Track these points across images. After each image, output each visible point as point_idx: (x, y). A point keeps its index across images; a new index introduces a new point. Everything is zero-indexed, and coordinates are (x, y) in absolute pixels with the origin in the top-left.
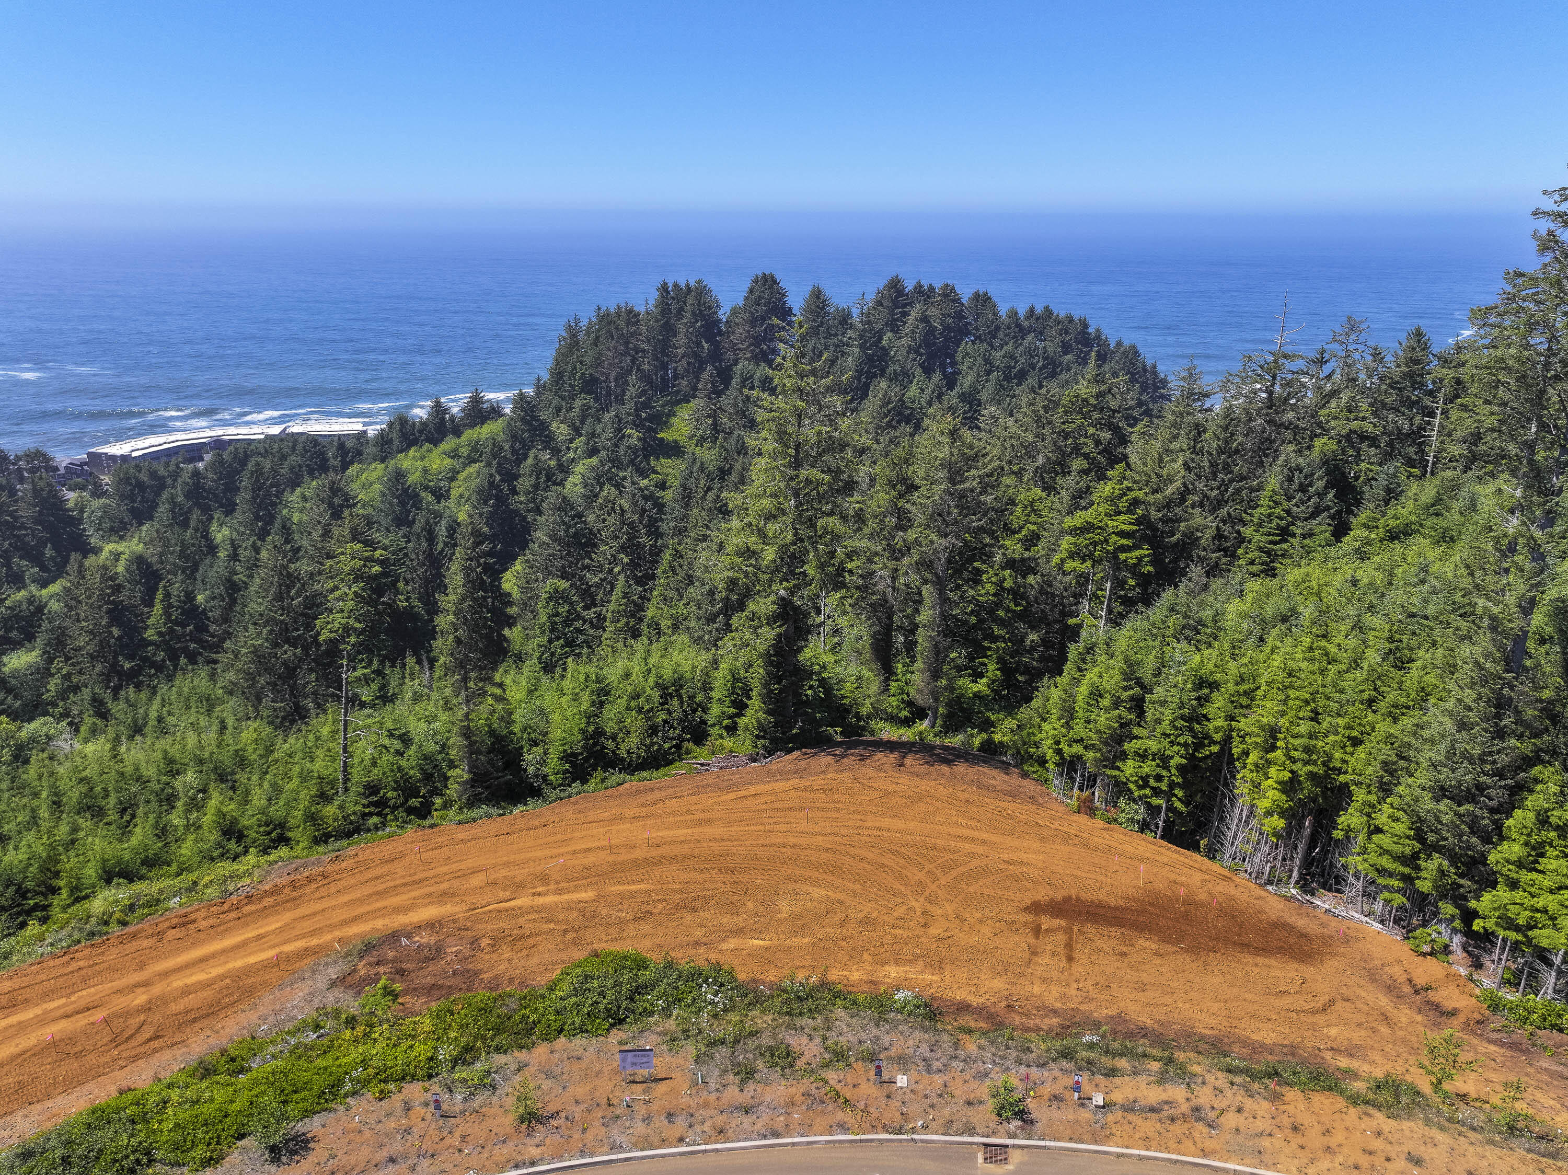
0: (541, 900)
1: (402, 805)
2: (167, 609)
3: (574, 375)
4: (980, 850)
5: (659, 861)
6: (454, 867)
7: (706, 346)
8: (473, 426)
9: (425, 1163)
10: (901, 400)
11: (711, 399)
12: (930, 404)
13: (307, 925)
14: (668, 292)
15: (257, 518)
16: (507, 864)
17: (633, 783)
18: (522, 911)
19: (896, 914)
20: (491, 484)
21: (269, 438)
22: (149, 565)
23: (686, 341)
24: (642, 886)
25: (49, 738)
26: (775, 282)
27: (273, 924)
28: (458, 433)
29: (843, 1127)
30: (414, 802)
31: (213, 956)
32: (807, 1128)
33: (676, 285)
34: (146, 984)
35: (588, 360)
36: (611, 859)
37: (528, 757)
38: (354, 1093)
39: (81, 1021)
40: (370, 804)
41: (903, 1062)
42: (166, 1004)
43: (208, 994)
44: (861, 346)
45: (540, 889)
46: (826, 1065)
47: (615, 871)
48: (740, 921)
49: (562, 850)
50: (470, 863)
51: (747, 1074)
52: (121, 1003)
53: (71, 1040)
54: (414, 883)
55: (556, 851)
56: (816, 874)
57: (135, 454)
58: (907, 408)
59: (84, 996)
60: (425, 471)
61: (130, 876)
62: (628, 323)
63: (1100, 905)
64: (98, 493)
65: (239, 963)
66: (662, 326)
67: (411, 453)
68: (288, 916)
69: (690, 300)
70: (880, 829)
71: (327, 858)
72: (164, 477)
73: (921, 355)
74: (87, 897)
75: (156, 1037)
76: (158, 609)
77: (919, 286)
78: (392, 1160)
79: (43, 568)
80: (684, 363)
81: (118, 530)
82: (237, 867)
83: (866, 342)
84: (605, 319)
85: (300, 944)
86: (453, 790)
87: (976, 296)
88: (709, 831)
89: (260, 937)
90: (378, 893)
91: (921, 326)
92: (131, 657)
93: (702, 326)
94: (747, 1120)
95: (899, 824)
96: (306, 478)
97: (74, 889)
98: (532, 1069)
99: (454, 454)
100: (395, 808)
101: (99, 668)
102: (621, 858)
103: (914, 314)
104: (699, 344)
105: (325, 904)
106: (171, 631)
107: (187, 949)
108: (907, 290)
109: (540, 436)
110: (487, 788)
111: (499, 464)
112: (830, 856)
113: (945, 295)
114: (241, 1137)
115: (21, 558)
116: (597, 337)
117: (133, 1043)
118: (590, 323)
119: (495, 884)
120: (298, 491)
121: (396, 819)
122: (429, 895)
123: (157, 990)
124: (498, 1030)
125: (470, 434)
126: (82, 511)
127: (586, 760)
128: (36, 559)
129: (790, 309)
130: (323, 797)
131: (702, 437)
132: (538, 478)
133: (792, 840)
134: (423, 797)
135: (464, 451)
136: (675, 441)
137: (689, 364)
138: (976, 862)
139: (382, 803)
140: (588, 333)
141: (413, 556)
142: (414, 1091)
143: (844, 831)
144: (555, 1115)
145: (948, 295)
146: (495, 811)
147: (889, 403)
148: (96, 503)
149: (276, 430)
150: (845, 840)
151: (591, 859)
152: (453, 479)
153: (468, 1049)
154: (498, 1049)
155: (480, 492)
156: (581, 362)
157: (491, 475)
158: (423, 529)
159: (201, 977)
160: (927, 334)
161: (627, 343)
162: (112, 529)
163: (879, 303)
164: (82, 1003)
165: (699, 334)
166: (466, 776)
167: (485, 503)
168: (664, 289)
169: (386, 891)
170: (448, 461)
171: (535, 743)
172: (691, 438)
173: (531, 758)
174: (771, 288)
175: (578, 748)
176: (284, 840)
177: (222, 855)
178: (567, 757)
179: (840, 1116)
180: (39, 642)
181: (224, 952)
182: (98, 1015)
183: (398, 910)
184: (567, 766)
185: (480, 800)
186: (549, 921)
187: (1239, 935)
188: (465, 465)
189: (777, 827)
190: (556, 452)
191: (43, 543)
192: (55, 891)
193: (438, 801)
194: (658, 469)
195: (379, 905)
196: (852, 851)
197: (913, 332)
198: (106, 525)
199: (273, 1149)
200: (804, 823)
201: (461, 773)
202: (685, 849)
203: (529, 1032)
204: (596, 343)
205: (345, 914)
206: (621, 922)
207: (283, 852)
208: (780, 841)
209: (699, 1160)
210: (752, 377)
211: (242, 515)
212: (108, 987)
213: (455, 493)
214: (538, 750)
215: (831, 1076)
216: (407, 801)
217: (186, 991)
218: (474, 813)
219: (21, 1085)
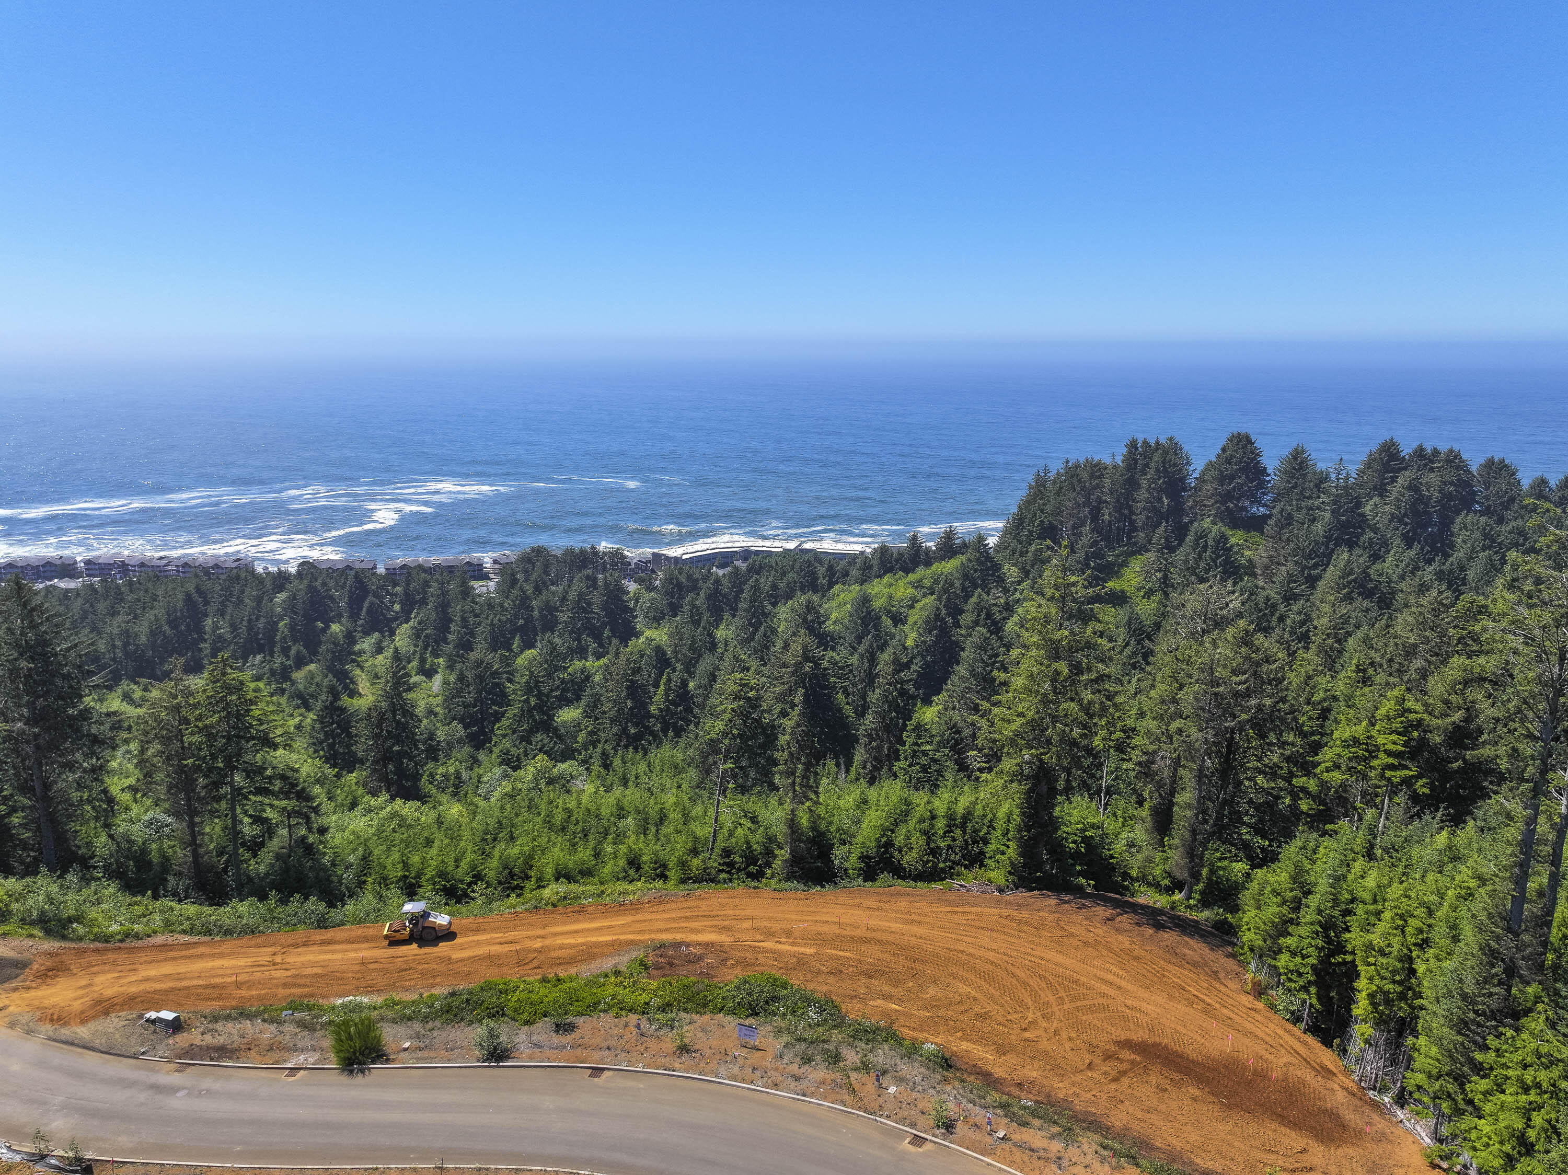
0: (779, 947)
1: (744, 869)
2: (668, 690)
3: (1033, 522)
4: (1111, 992)
5: (868, 941)
6: (737, 912)
7: (1166, 501)
8: (942, 558)
9: (624, 1055)
10: (1364, 572)
11: (1163, 553)
12: (1402, 577)
13: (639, 927)
14: (1136, 449)
15: (751, 624)
16: (770, 919)
17: (900, 885)
18: (764, 950)
19: (1009, 1017)
20: (937, 616)
21: (787, 551)
22: (664, 653)
23: (1147, 495)
24: (848, 954)
25: (572, 777)
26: (1249, 441)
27: (620, 921)
28: (928, 564)
29: (843, 1103)
30: (752, 869)
31: (582, 931)
32: (825, 1098)
33: (1145, 442)
34: (543, 937)
35: (1048, 508)
36: (838, 931)
37: (835, 852)
38: (605, 1011)
39: (506, 948)
40: (724, 864)
41: (900, 1080)
42: (549, 951)
43: (572, 951)
44: (1333, 512)
45: (783, 940)
46: (856, 1069)
47: (837, 941)
48: (894, 991)
49: (810, 918)
50: (748, 912)
51: (807, 1060)
52: (529, 944)
53: (498, 957)
54: (710, 916)
55: (805, 918)
56: (973, 977)
57: (685, 557)
58: (1371, 580)
59: (511, 935)
60: (890, 597)
61: (570, 878)
62: (1092, 476)
63: (1181, 1056)
64: (651, 588)
65: (594, 939)
66: (1126, 480)
67: (886, 579)
68: (630, 919)
69: (1157, 457)
70: (1042, 959)
71: (681, 894)
72: (697, 580)
73: (1406, 524)
74: (544, 887)
75: (538, 967)
76: (662, 688)
77: (1421, 449)
78: (609, 1048)
79: (601, 645)
80: (1143, 517)
81: (657, 620)
82: (630, 888)
83: (1340, 508)
84: (1073, 471)
85: (631, 937)
86: (778, 864)
87: (1490, 463)
88: (915, 929)
89: (611, 927)
90: (686, 917)
91: (1407, 494)
92: (636, 725)
93: (1164, 482)
94: (794, 1084)
95: (1060, 958)
96: (798, 593)
97: (539, 879)
98: (696, 1025)
99: (918, 585)
100: (739, 870)
101: (615, 730)
102: (845, 933)
103: (1403, 479)
104: (1160, 500)
105: (653, 916)
106: (668, 708)
107: (571, 923)
108: (1402, 454)
109: (993, 575)
110: (802, 869)
111: (948, 599)
112: (991, 968)
113: (1448, 461)
114: (545, 1016)
115: (588, 635)
116: (1061, 488)
117: (527, 967)
118: (1058, 474)
119: (757, 929)
120: (790, 603)
121: (739, 879)
122: (715, 926)
123: (548, 942)
124: (689, 1000)
125: (937, 567)
126: (637, 601)
127: (878, 863)
128: (597, 637)
129: (1265, 469)
130: (695, 852)
131: (1150, 589)
132: (979, 615)
133: (971, 950)
134: (760, 866)
135: (927, 583)
136: (1123, 591)
137: (1148, 518)
138: (1101, 1001)
139: (731, 865)
140: (1055, 482)
141: (856, 673)
142: (633, 1018)
143: (1014, 953)
144: (696, 1051)
145: (1452, 461)
146: (801, 886)
147: (1350, 573)
148: (648, 596)
149: (791, 545)
150: (1010, 960)
151: (825, 929)
152: (912, 607)
153: (669, 1005)
154: (685, 1010)
155: (927, 622)
156: (1042, 511)
157: (938, 609)
158: (867, 651)
159: (572, 941)
160: (1414, 504)
161: (1088, 496)
162: (654, 618)
163: (1368, 465)
164: (510, 939)
165: (1160, 490)
166: (787, 856)
167: (930, 633)
168: (1133, 445)
169: (691, 917)
170: (910, 591)
171: (844, 843)
172: (1139, 589)
173: (838, 852)
174: (1244, 447)
175: (873, 852)
176: (663, 877)
177: (625, 878)
178: (863, 858)
179: (846, 1097)
180: (583, 703)
181: (588, 930)
182: (513, 948)
183: (693, 931)
184: (862, 865)
185: (795, 877)
186: (776, 960)
187: (1283, 1109)
188: (925, 595)
189: (966, 939)
190: (1006, 590)
191: (604, 625)
192: (528, 877)
193: (769, 872)
194: (1100, 616)
195: (683, 925)
196: (1010, 968)
197: (1398, 500)
198: (651, 615)
199: (557, 1025)
200: (987, 940)
201: (783, 854)
202: (891, 938)
203: (705, 1006)
204: (1058, 493)
205: (661, 925)
206: (819, 972)
207: (659, 884)
208: (961, 948)
209: (757, 1094)
210: (1206, 536)
211: (738, 621)
212: (525, 933)
213: (911, 620)
214: (846, 848)
215: (854, 1075)
216: (748, 866)
217: (561, 947)
218: (787, 885)
219: (469, 973)
